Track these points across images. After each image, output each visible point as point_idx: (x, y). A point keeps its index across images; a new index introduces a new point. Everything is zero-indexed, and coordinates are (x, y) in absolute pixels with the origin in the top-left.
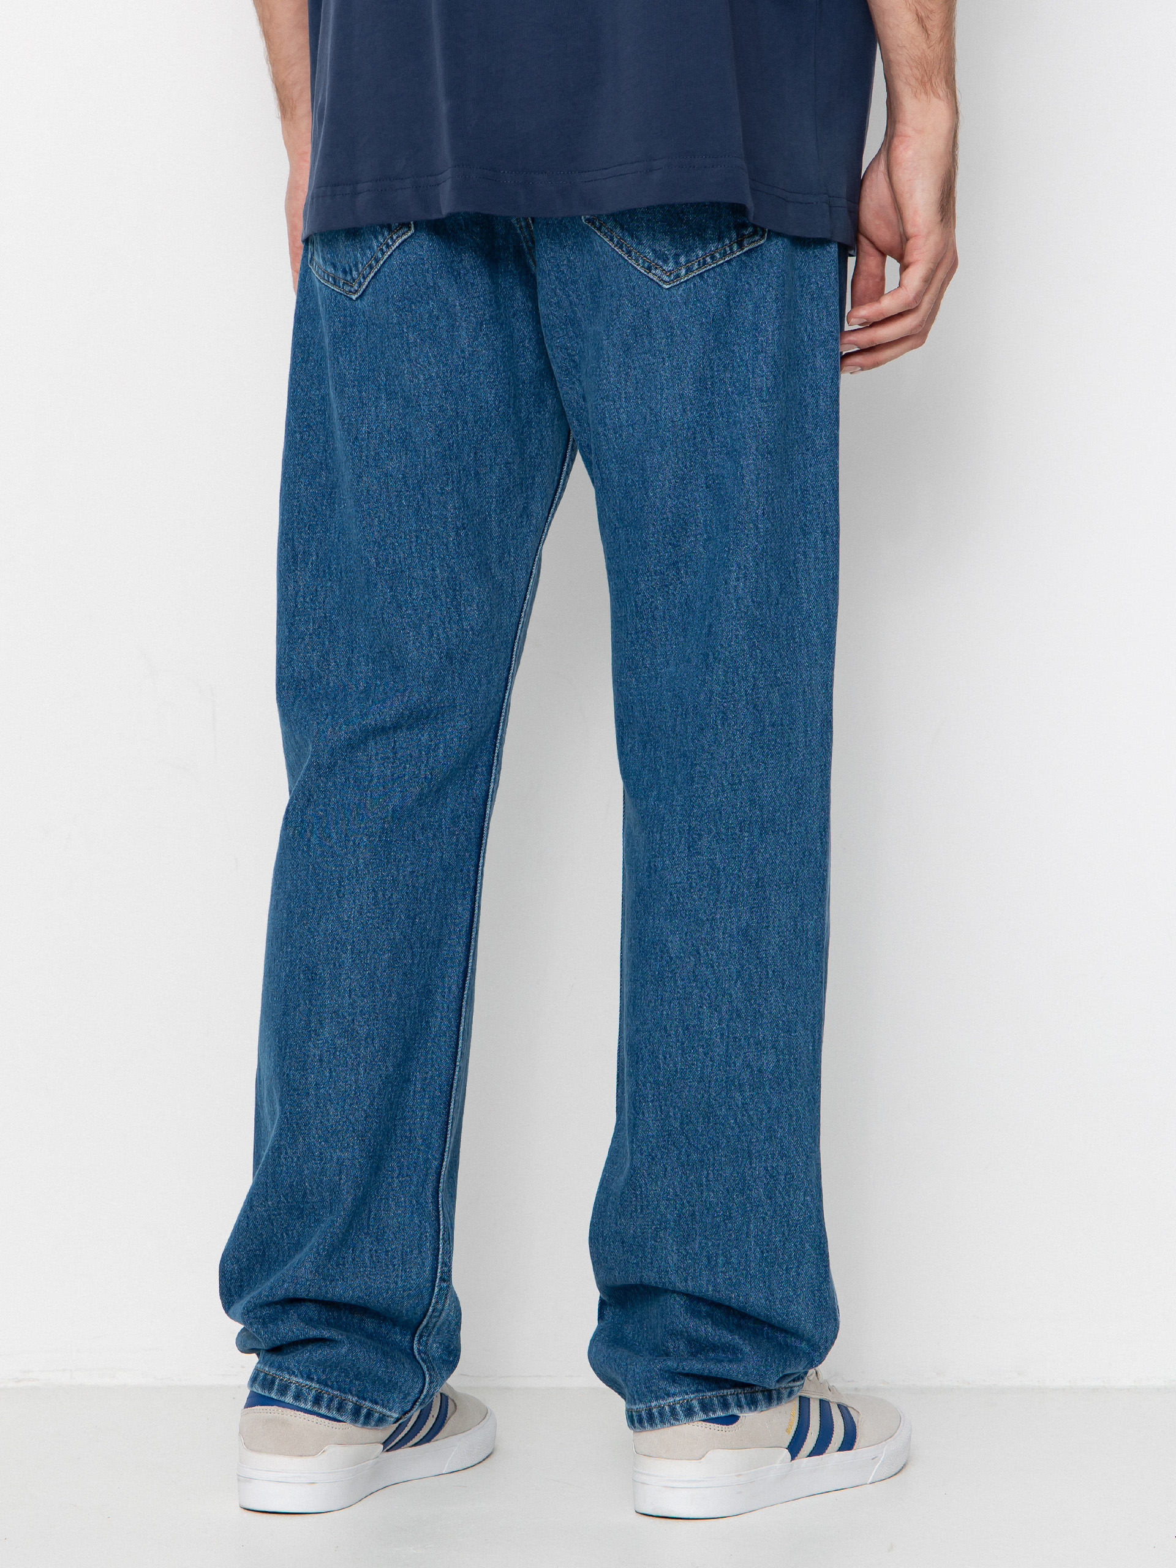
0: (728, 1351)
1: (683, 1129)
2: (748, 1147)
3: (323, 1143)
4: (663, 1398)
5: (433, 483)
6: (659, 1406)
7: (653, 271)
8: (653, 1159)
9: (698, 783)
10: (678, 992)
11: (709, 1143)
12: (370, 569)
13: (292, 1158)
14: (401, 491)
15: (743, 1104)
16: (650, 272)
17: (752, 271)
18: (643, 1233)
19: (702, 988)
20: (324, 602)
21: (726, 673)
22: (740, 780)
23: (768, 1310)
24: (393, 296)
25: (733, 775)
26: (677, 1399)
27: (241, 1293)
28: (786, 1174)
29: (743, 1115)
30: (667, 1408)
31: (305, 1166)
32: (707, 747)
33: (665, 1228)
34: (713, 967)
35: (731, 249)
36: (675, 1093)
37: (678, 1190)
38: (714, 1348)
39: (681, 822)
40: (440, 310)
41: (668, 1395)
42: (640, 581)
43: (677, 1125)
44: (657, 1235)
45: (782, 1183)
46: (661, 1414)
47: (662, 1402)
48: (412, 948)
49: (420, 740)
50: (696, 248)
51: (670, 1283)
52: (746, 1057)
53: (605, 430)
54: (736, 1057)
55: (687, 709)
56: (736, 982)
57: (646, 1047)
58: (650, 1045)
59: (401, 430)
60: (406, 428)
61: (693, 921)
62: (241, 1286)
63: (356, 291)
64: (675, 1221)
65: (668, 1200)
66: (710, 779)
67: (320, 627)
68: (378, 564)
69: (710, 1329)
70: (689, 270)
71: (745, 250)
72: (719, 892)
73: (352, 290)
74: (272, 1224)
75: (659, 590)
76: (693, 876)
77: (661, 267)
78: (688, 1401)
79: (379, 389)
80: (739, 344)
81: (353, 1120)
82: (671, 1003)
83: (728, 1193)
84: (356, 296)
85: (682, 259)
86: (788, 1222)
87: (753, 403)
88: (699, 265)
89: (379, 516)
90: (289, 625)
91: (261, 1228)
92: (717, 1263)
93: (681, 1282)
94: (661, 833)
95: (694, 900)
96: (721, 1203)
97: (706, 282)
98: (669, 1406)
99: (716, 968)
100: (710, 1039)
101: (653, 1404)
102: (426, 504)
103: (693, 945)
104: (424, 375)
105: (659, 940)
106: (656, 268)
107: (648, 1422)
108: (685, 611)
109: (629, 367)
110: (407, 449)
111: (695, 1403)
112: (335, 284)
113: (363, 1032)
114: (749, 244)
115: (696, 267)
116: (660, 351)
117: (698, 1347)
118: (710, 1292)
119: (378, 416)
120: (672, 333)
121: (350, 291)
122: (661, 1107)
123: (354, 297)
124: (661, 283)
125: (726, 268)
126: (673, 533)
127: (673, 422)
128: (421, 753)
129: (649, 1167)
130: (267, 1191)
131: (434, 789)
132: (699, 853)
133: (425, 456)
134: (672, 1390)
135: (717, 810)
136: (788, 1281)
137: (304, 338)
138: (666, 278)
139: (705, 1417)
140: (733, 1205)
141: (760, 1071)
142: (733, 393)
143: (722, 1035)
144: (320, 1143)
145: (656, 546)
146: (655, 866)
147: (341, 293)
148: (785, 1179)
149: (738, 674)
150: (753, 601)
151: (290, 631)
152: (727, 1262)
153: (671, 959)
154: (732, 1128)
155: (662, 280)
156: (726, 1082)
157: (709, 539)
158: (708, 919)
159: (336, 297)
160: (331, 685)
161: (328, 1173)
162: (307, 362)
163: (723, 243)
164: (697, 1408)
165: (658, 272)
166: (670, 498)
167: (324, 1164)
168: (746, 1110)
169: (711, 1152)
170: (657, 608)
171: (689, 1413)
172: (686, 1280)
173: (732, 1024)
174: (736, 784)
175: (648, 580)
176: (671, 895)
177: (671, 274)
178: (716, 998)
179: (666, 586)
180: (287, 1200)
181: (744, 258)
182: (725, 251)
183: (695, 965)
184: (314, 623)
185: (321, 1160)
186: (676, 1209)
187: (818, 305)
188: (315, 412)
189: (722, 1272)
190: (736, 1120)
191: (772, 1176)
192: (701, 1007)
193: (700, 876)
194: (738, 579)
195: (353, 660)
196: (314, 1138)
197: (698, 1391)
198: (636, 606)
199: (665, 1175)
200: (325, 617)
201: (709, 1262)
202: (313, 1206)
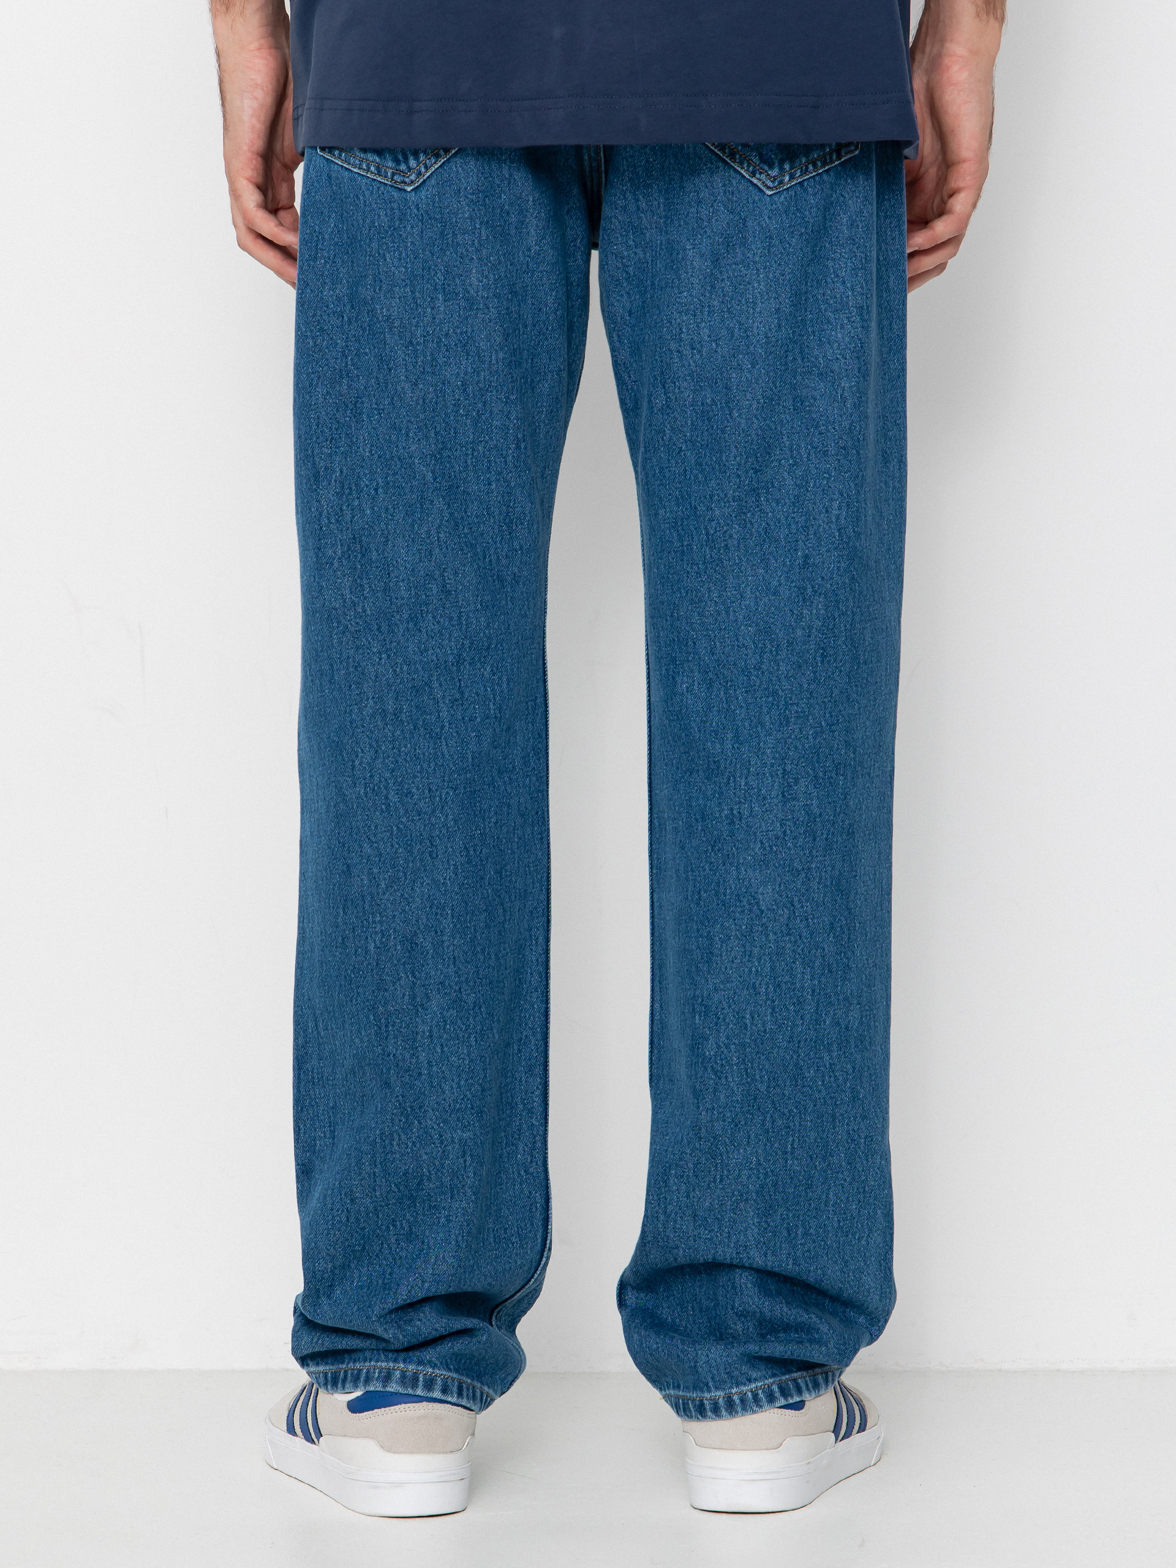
0: (802, 1331)
1: (768, 1092)
2: (833, 1110)
3: (441, 1124)
4: (745, 1385)
5: (497, 391)
6: (740, 1393)
7: (758, 176)
8: (736, 1125)
9: (794, 724)
10: (770, 947)
11: (796, 1108)
12: (425, 484)
13: (407, 1144)
14: (459, 400)
15: (830, 1064)
16: (754, 176)
17: (846, 182)
18: (722, 1205)
19: (796, 942)
20: (351, 522)
21: (826, 607)
22: (838, 720)
23: (842, 1283)
24: (466, 188)
25: (831, 716)
26: (759, 1384)
27: (331, 1294)
28: (866, 1137)
29: (830, 1077)
30: (750, 1394)
31: (422, 1152)
32: (805, 686)
33: (747, 1200)
34: (807, 920)
35: (831, 158)
36: (763, 1055)
37: (761, 1159)
38: (787, 1328)
39: (773, 766)
40: (511, 204)
41: (750, 1381)
42: (715, 507)
43: (763, 1088)
44: (737, 1207)
45: (862, 1146)
46: (743, 1401)
47: (744, 1388)
48: (502, 904)
49: (483, 675)
50: (800, 154)
51: (749, 1258)
52: (835, 1014)
53: (680, 346)
54: (826, 1014)
55: (778, 646)
56: (828, 935)
57: (730, 1007)
58: (735, 1004)
59: (461, 333)
60: (467, 331)
61: (788, 872)
62: (331, 1286)
63: (412, 182)
64: (757, 1193)
65: (751, 1169)
66: (808, 720)
67: (349, 549)
68: (435, 479)
69: (785, 1309)
70: (792, 177)
71: (842, 160)
72: (814, 840)
73: (407, 180)
74: (378, 1217)
75: (736, 517)
76: (788, 823)
77: (766, 171)
78: (769, 1386)
79: (436, 289)
80: (833, 260)
81: (470, 1096)
82: (760, 958)
83: (811, 1159)
84: (412, 188)
85: (787, 166)
86: (865, 1187)
87: (853, 322)
88: (801, 172)
89: (436, 427)
90: (316, 550)
91: (365, 1221)
92: (797, 1234)
93: (760, 1257)
94: (746, 778)
95: (789, 849)
96: (804, 1170)
97: (806, 190)
98: (752, 1391)
99: (810, 920)
100: (802, 996)
101: (734, 1391)
102: (487, 415)
103: (787, 897)
104: (494, 275)
105: (746, 892)
106: (761, 173)
107: (726, 1410)
108: (764, 541)
109: (717, 279)
110: (468, 355)
111: (775, 1388)
112: (379, 174)
113: (471, 999)
114: (846, 154)
115: (798, 173)
116: (755, 262)
117: (769, 1328)
118: (789, 1267)
119: (435, 318)
120: (770, 243)
121: (404, 182)
122: (746, 1070)
123: (409, 189)
124: (764, 189)
125: (825, 177)
126: (757, 457)
127: (767, 337)
128: (486, 690)
129: (731, 1135)
130: (375, 1181)
131: (505, 727)
132: (794, 799)
133: (490, 362)
134: (754, 1375)
135: (815, 752)
136: (859, 1251)
137: (311, 234)
138: (770, 184)
139: (783, 1402)
140: (815, 1173)
141: (847, 1028)
142: (826, 310)
143: (813, 991)
144: (439, 1124)
145: (737, 469)
146: (739, 813)
147: (385, 184)
148: (865, 1142)
149: (839, 608)
150: (854, 531)
151: (317, 557)
152: (806, 1234)
153: (762, 912)
154: (820, 1092)
155: (766, 185)
156: (815, 1042)
157: (795, 464)
158: (803, 869)
159: (379, 188)
160: (369, 612)
161: (451, 1156)
162: (315, 259)
163: (824, 150)
164: (777, 1394)
165: (763, 177)
166: (757, 419)
167: (445, 1146)
168: (833, 1071)
169: (797, 1118)
170: (731, 536)
171: (771, 1399)
172: (765, 1255)
173: (823, 980)
174: (834, 725)
175: (725, 506)
176: (762, 843)
177: (775, 179)
178: (809, 952)
179: (744, 513)
180: (399, 1189)
181: (839, 168)
182: (826, 160)
183: (789, 918)
184: (342, 545)
185: (442, 1142)
186: (759, 1178)
187: (891, 223)
188: (329, 315)
189: (801, 1244)
190: (823, 1081)
191: (853, 1140)
192: (793, 962)
193: (795, 822)
194: (840, 508)
195: (391, 584)
196: (431, 1120)
197: (774, 1375)
198: (707, 534)
199: (749, 1142)
200: (354, 538)
201: (789, 1234)
202: (428, 1193)
